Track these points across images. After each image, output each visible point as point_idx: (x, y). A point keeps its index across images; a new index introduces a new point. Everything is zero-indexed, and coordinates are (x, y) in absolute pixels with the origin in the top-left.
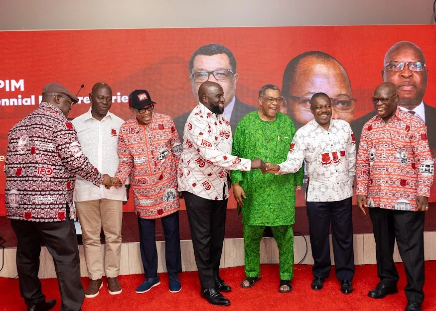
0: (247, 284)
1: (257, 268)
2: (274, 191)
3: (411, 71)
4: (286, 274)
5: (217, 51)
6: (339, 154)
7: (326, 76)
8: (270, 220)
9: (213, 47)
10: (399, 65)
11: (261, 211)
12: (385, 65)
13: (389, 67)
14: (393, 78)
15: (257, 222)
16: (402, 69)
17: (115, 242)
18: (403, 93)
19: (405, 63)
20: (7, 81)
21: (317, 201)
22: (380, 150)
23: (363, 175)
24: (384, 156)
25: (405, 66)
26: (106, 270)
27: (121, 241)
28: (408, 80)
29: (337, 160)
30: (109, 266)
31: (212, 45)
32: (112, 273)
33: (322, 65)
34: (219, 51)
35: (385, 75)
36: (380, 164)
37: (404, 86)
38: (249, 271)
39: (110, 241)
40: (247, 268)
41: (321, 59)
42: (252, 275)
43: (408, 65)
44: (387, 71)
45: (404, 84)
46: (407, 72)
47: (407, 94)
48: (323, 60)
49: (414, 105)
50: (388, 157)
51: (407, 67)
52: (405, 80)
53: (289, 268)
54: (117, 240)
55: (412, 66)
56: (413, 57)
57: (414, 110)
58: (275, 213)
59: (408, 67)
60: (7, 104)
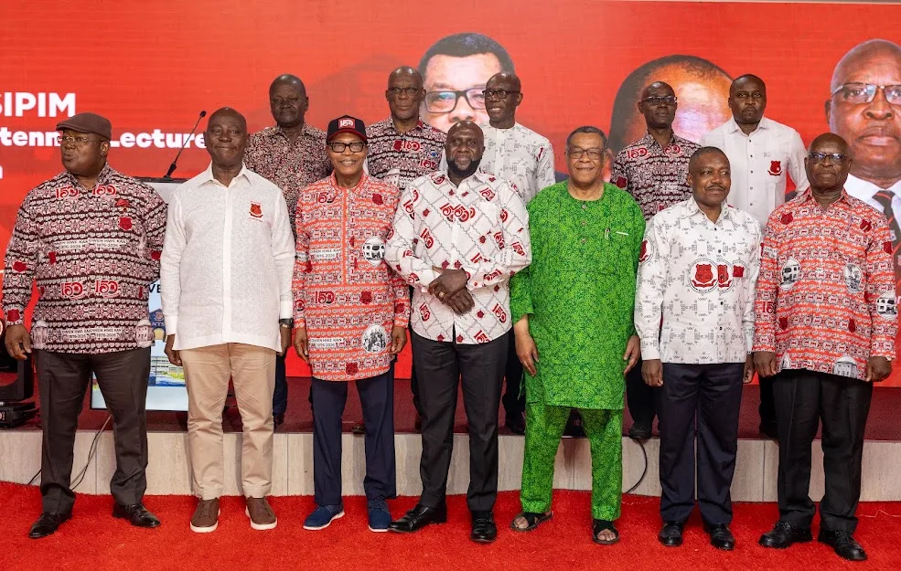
0: (522, 524)
1: (546, 495)
2: (592, 338)
3: (890, 105)
4: (604, 508)
5: (476, 47)
6: (730, 271)
7: (703, 109)
8: (581, 396)
9: (468, 39)
10: (865, 90)
11: (565, 377)
12: (834, 90)
13: (843, 94)
14: (849, 118)
15: (556, 398)
16: (870, 99)
17: (261, 429)
18: (869, 150)
19: (878, 87)
20: (42, 96)
21: (678, 361)
22: (810, 261)
23: (766, 313)
24: (821, 272)
25: (877, 92)
26: (244, 483)
27: (272, 428)
28: (883, 123)
29: (727, 283)
30: (249, 476)
31: (466, 36)
32: (254, 489)
33: (699, 86)
34: (481, 49)
35: (831, 112)
36: (813, 287)
37: (873, 135)
38: (528, 500)
39: (251, 428)
40: (526, 493)
41: (696, 73)
42: (535, 507)
43: (883, 91)
44: (838, 103)
45: (874, 132)
46: (880, 105)
47: (879, 155)
48: (701, 74)
49: (891, 178)
50: (829, 276)
51: (880, 96)
52: (877, 123)
53: (610, 496)
54: (266, 426)
55: (893, 93)
56: (897, 75)
57: (892, 189)
58: (594, 384)
59: (885, 97)
60: (41, 143)
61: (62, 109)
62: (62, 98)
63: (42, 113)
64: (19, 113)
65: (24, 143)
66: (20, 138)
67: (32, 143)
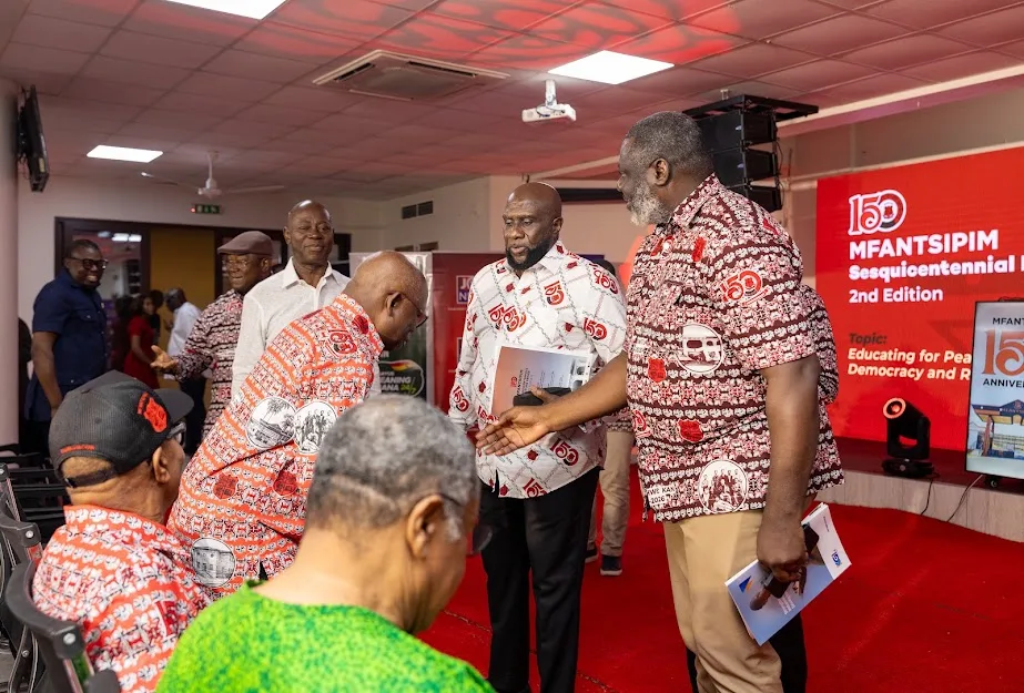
20: (972, 234)
60: (971, 272)
61: (987, 243)
62: (988, 234)
63: (972, 248)
64: (955, 249)
65: (958, 272)
66: (956, 269)
67: (964, 272)
